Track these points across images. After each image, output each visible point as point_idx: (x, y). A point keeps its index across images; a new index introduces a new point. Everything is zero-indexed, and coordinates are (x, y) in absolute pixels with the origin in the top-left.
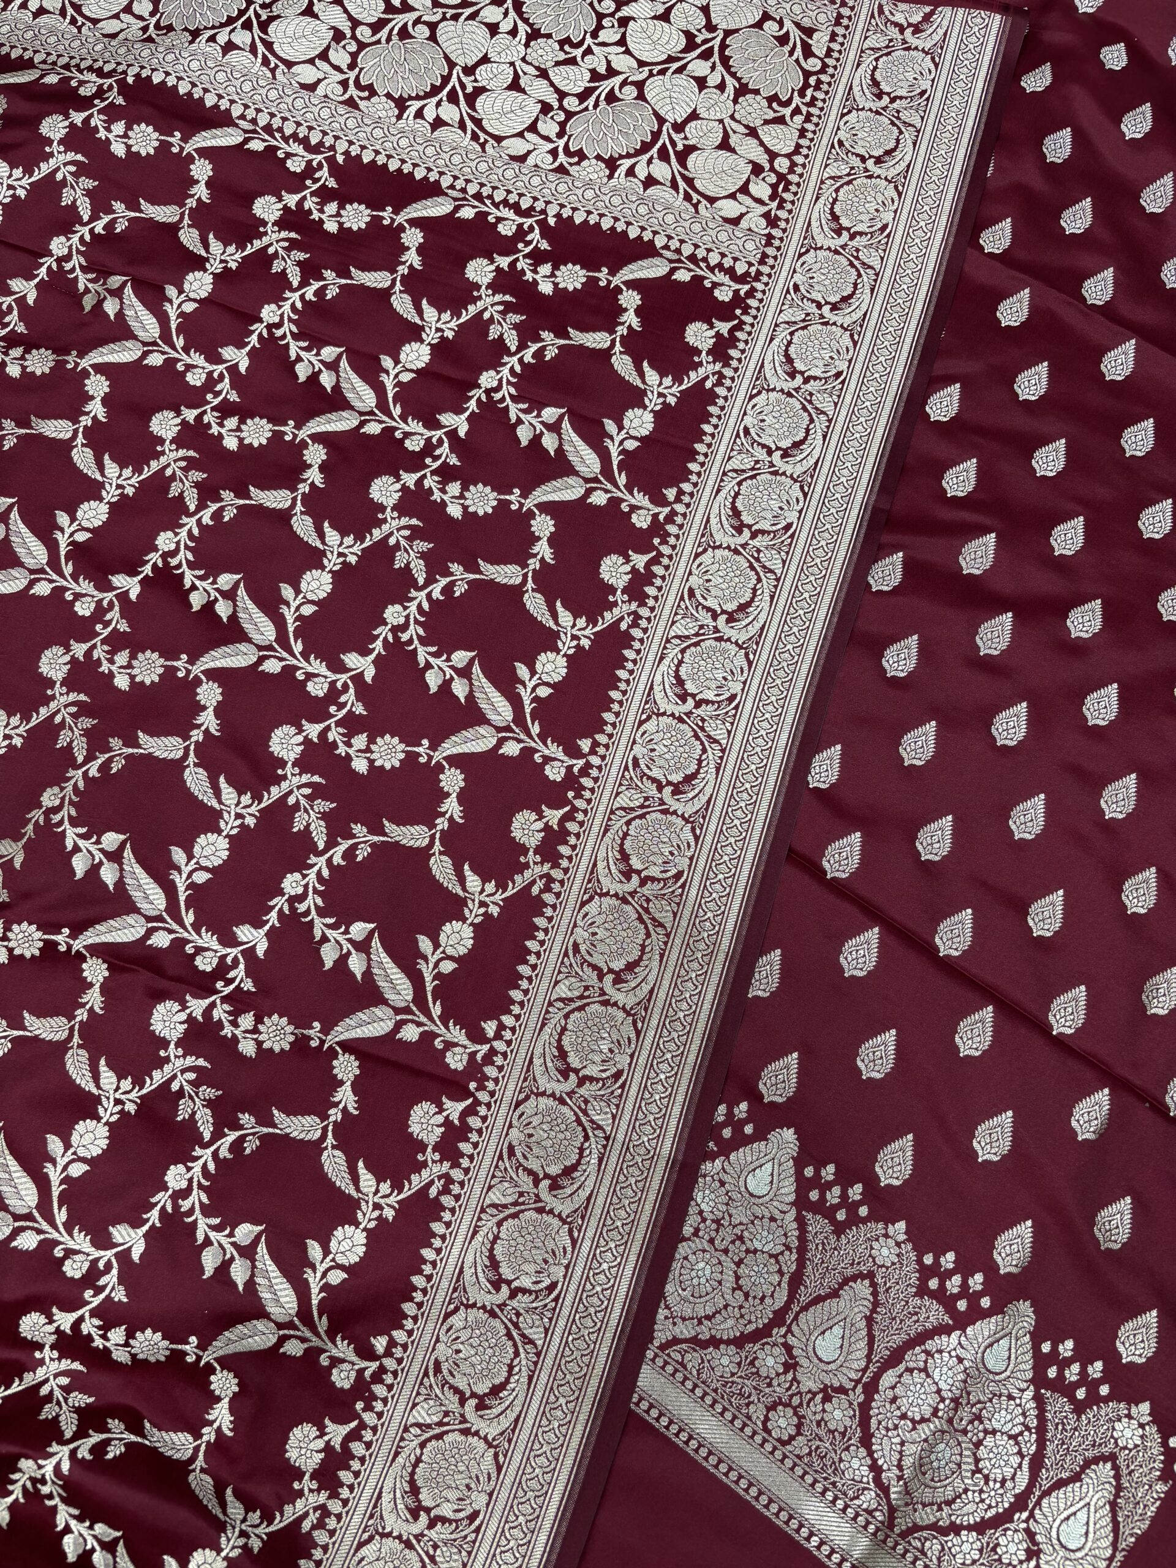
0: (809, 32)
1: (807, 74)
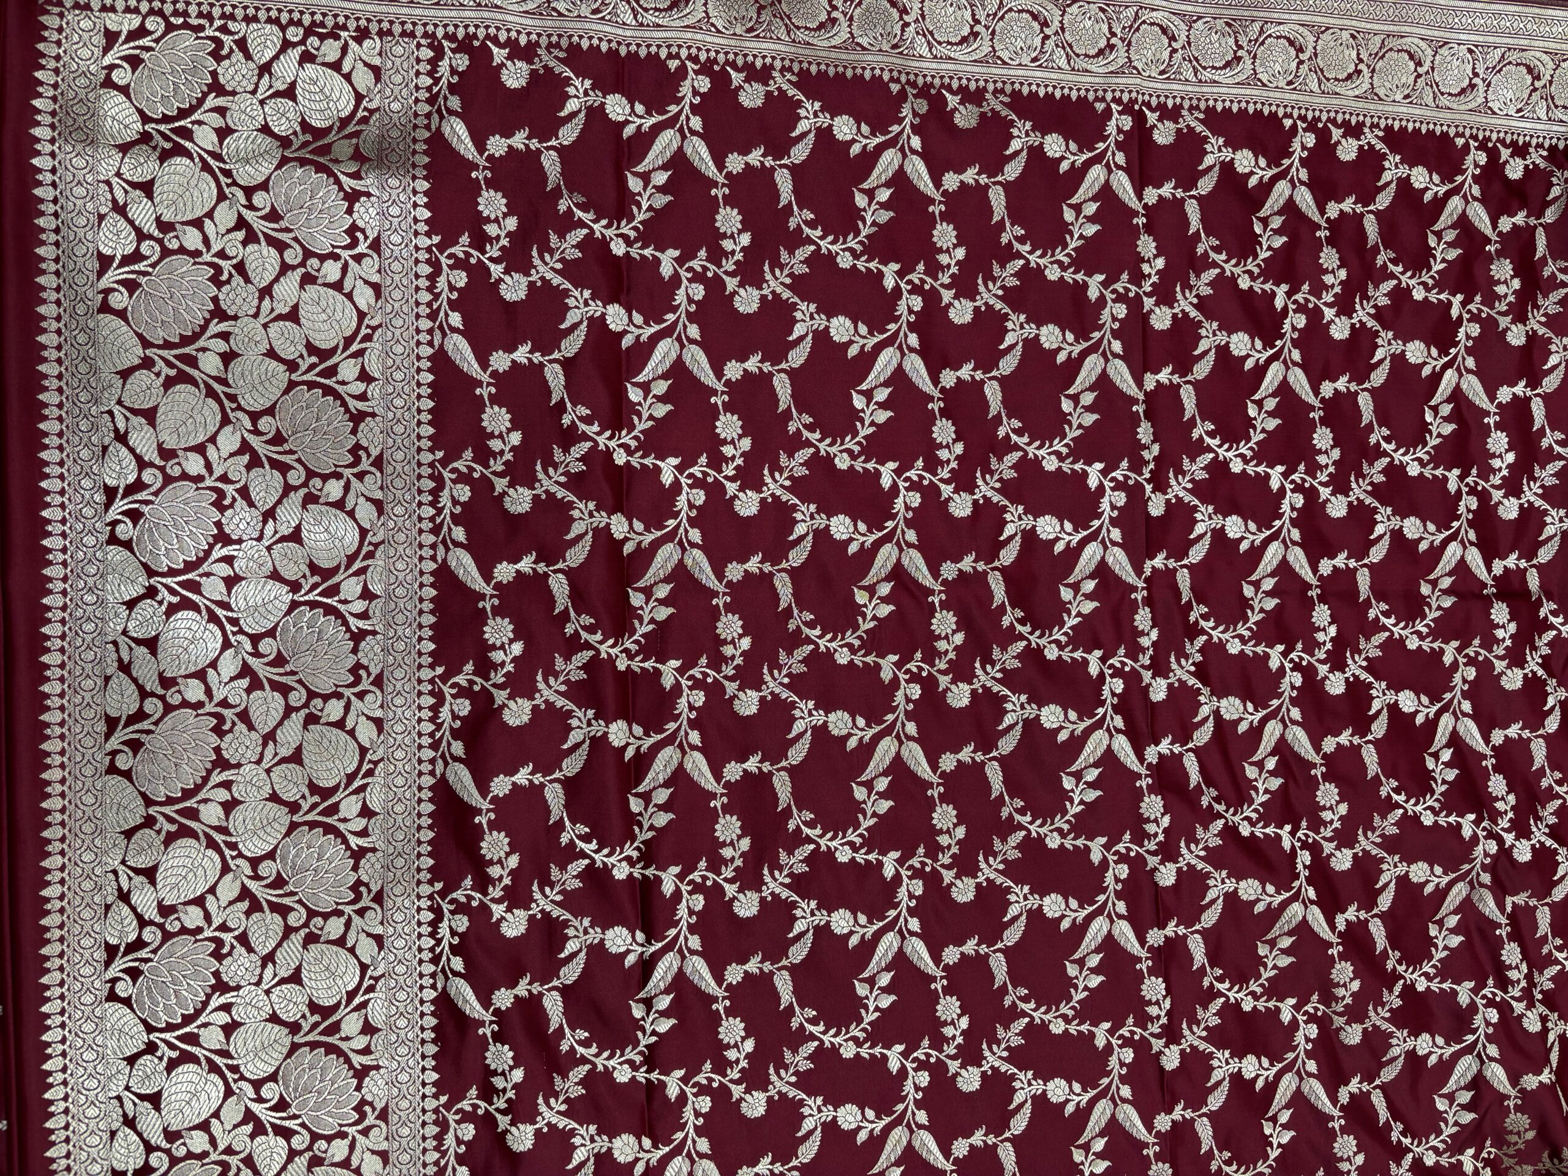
0: (111, 38)
1: (170, 28)
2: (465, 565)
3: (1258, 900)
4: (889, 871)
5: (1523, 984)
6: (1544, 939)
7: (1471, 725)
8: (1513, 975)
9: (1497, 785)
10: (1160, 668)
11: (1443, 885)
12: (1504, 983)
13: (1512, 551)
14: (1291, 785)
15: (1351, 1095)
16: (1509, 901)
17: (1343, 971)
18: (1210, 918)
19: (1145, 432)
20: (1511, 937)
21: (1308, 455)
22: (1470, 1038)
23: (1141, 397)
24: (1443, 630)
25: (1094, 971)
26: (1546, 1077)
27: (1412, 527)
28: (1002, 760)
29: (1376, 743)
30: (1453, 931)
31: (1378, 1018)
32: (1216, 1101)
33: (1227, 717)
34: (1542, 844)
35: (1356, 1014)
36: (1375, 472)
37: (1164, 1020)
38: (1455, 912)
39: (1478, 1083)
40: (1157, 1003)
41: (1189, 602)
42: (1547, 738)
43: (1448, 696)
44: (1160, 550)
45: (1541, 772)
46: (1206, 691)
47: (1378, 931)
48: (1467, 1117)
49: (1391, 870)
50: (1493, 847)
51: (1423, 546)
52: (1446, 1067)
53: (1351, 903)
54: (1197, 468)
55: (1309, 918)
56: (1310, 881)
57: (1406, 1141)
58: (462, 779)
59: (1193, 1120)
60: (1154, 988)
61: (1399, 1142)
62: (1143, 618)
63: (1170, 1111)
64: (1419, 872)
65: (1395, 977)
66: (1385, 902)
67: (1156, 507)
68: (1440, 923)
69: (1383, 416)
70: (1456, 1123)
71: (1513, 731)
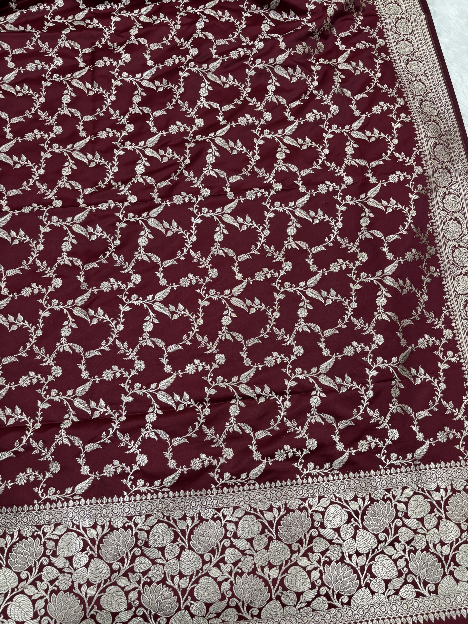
2: (81, 487)
3: (215, 155)
4: (206, 303)
5: (245, 49)
6: (229, 41)
7: (145, 74)
8: (242, 53)
9: (169, 63)
10: (124, 199)
11: (209, 83)
12: (246, 57)
13: (76, 59)
14: (170, 144)
15: (291, 115)
16: (215, 56)
17: (242, 121)
18: (223, 174)
19: (27, 210)
20: (228, 55)
21: (37, 143)
22: (268, 70)
23: (12, 212)
24: (107, 86)
25: (244, 219)
26: (280, 39)
27: (66, 99)
28: (162, 260)
29: (153, 111)
30: (227, 78)
31: (261, 107)
32: (294, 168)
33: (144, 171)
34: (191, 44)
35: (259, 115)
36: (43, 115)
37: (263, 190)
38: (220, 78)
39: (285, 65)
40: (256, 193)
41: (97, 188)
42: (149, 43)
43: (135, 83)
44: (76, 201)
45: (164, 45)
46: (133, 180)
47: (227, 108)
48: (298, 69)
49: (203, 103)
50: (192, 64)
51: (73, 95)
52: (280, 78)
53: (216, 119)
54: (42, 188)
55: (221, 135)
56: (207, 135)
57: (308, 93)
58: (169, 480)
59: (302, 177)
60: (251, 195)
61: (308, 96)
62: (103, 207)
63: (298, 186)
64: (204, 93)
65: (245, 100)
66: (216, 105)
67: (58, 203)
68: (224, 83)
69: (20, 113)
70: (301, 74)
71: (148, 57)
